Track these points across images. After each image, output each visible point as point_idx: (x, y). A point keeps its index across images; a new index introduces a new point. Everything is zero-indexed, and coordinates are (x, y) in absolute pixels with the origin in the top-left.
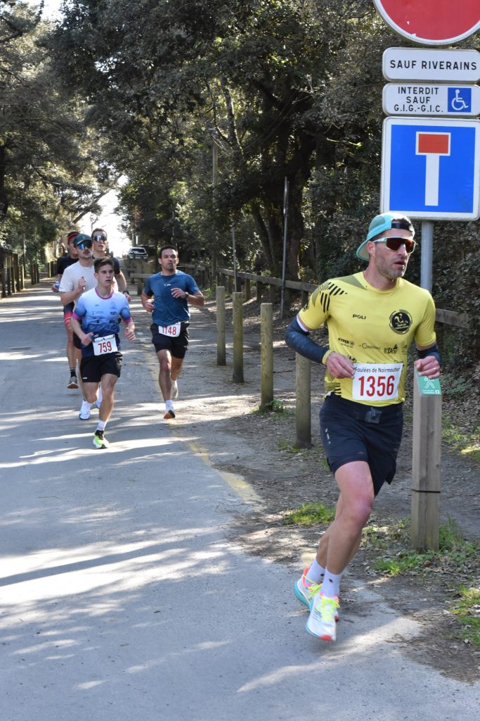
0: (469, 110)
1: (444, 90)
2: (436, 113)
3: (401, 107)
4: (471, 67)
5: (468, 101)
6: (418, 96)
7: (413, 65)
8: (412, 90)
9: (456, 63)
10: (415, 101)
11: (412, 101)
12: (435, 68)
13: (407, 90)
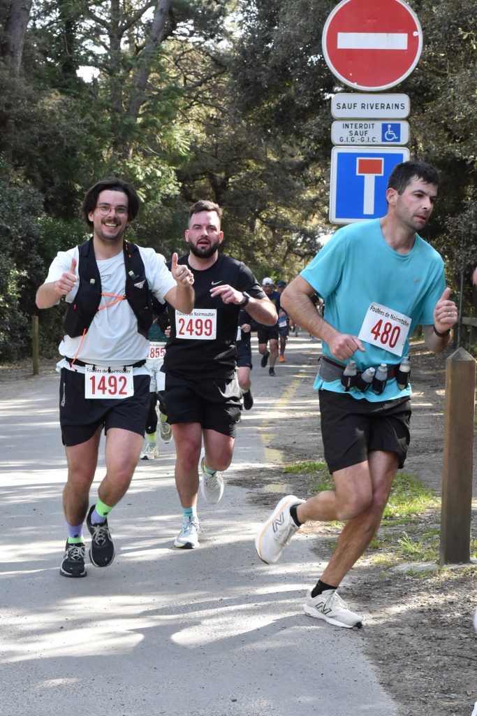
0: (398, 140)
1: (379, 125)
2: (372, 143)
3: (345, 139)
4: (400, 107)
5: (398, 133)
6: (358, 130)
7: (355, 106)
8: (354, 126)
9: (388, 104)
10: (356, 134)
11: (354, 133)
12: (372, 108)
13: (350, 126)
